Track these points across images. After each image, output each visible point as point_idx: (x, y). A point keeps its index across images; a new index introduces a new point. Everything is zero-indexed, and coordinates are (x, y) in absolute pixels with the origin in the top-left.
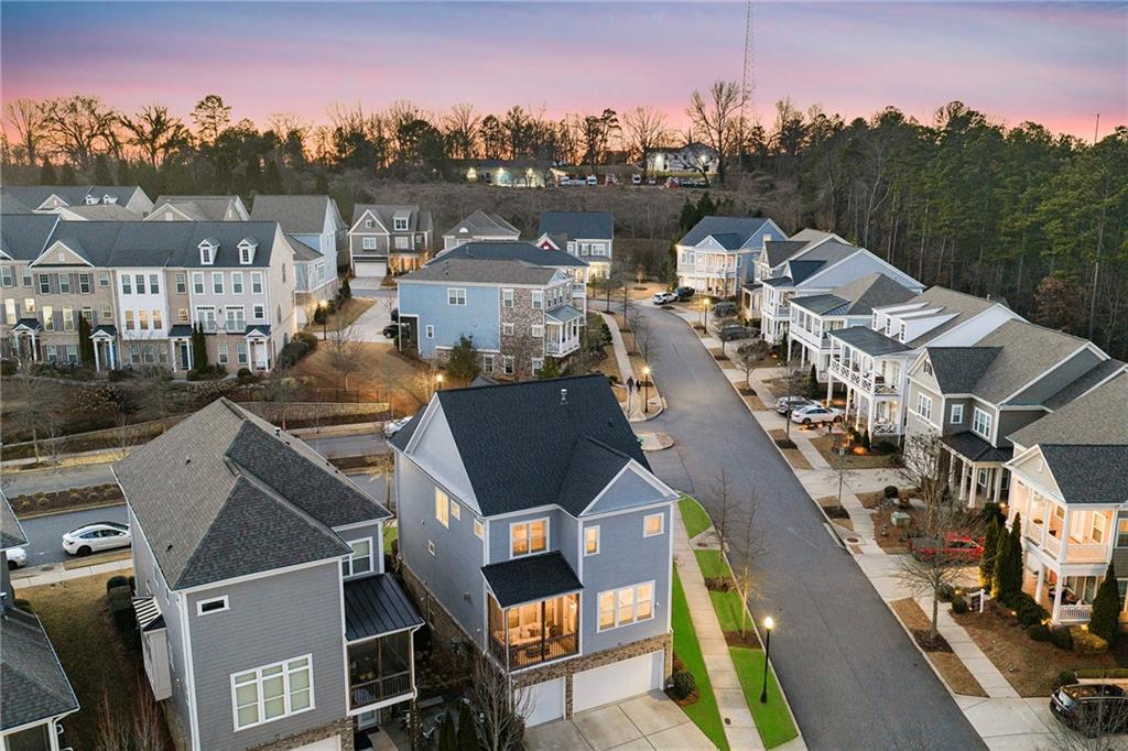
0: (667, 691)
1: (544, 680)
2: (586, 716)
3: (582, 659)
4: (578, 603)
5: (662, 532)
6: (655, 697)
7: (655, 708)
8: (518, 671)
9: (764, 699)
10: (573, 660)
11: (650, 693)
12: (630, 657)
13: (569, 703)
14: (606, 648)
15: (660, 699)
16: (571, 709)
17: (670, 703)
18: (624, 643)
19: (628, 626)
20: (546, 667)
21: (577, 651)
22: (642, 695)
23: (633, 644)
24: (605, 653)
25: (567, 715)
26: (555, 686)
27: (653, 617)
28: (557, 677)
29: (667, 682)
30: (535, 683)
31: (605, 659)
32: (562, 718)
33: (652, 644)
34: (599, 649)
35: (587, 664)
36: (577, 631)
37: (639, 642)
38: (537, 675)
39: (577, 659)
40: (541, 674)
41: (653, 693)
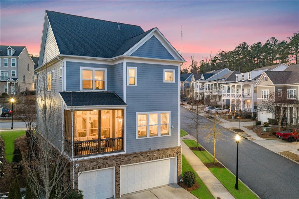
0: (179, 183)
1: (100, 167)
2: (129, 196)
3: (126, 156)
4: (123, 119)
5: (174, 82)
6: (172, 187)
7: (173, 192)
8: (82, 159)
9: (237, 187)
10: (120, 155)
11: (169, 185)
12: (157, 158)
13: (118, 185)
14: (142, 151)
15: (176, 188)
16: (119, 191)
17: (182, 189)
18: (153, 149)
19: (155, 139)
20: (101, 158)
21: (123, 150)
22: (165, 186)
23: (158, 150)
24: (141, 153)
25: (116, 194)
26: (108, 173)
27: (170, 135)
28: (109, 166)
29: (179, 178)
30: (93, 169)
31: (141, 157)
32: (113, 197)
33: (170, 152)
34: (137, 151)
35: (129, 160)
36: (123, 136)
37: (162, 150)
38: (95, 163)
39: (123, 155)
40: (98, 163)
41: (171, 185)
